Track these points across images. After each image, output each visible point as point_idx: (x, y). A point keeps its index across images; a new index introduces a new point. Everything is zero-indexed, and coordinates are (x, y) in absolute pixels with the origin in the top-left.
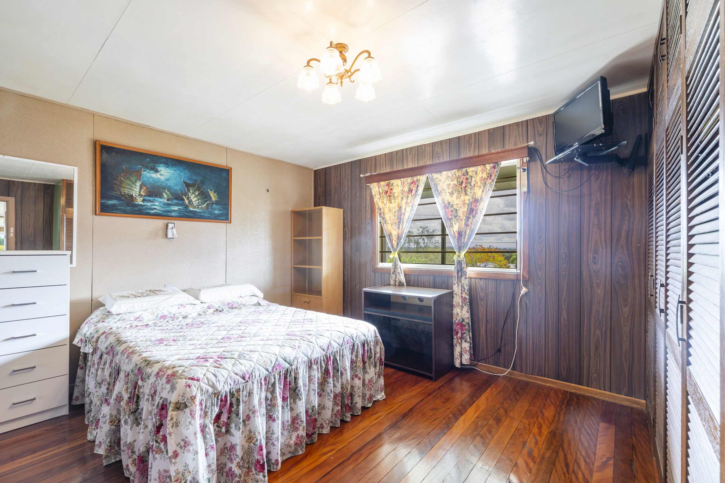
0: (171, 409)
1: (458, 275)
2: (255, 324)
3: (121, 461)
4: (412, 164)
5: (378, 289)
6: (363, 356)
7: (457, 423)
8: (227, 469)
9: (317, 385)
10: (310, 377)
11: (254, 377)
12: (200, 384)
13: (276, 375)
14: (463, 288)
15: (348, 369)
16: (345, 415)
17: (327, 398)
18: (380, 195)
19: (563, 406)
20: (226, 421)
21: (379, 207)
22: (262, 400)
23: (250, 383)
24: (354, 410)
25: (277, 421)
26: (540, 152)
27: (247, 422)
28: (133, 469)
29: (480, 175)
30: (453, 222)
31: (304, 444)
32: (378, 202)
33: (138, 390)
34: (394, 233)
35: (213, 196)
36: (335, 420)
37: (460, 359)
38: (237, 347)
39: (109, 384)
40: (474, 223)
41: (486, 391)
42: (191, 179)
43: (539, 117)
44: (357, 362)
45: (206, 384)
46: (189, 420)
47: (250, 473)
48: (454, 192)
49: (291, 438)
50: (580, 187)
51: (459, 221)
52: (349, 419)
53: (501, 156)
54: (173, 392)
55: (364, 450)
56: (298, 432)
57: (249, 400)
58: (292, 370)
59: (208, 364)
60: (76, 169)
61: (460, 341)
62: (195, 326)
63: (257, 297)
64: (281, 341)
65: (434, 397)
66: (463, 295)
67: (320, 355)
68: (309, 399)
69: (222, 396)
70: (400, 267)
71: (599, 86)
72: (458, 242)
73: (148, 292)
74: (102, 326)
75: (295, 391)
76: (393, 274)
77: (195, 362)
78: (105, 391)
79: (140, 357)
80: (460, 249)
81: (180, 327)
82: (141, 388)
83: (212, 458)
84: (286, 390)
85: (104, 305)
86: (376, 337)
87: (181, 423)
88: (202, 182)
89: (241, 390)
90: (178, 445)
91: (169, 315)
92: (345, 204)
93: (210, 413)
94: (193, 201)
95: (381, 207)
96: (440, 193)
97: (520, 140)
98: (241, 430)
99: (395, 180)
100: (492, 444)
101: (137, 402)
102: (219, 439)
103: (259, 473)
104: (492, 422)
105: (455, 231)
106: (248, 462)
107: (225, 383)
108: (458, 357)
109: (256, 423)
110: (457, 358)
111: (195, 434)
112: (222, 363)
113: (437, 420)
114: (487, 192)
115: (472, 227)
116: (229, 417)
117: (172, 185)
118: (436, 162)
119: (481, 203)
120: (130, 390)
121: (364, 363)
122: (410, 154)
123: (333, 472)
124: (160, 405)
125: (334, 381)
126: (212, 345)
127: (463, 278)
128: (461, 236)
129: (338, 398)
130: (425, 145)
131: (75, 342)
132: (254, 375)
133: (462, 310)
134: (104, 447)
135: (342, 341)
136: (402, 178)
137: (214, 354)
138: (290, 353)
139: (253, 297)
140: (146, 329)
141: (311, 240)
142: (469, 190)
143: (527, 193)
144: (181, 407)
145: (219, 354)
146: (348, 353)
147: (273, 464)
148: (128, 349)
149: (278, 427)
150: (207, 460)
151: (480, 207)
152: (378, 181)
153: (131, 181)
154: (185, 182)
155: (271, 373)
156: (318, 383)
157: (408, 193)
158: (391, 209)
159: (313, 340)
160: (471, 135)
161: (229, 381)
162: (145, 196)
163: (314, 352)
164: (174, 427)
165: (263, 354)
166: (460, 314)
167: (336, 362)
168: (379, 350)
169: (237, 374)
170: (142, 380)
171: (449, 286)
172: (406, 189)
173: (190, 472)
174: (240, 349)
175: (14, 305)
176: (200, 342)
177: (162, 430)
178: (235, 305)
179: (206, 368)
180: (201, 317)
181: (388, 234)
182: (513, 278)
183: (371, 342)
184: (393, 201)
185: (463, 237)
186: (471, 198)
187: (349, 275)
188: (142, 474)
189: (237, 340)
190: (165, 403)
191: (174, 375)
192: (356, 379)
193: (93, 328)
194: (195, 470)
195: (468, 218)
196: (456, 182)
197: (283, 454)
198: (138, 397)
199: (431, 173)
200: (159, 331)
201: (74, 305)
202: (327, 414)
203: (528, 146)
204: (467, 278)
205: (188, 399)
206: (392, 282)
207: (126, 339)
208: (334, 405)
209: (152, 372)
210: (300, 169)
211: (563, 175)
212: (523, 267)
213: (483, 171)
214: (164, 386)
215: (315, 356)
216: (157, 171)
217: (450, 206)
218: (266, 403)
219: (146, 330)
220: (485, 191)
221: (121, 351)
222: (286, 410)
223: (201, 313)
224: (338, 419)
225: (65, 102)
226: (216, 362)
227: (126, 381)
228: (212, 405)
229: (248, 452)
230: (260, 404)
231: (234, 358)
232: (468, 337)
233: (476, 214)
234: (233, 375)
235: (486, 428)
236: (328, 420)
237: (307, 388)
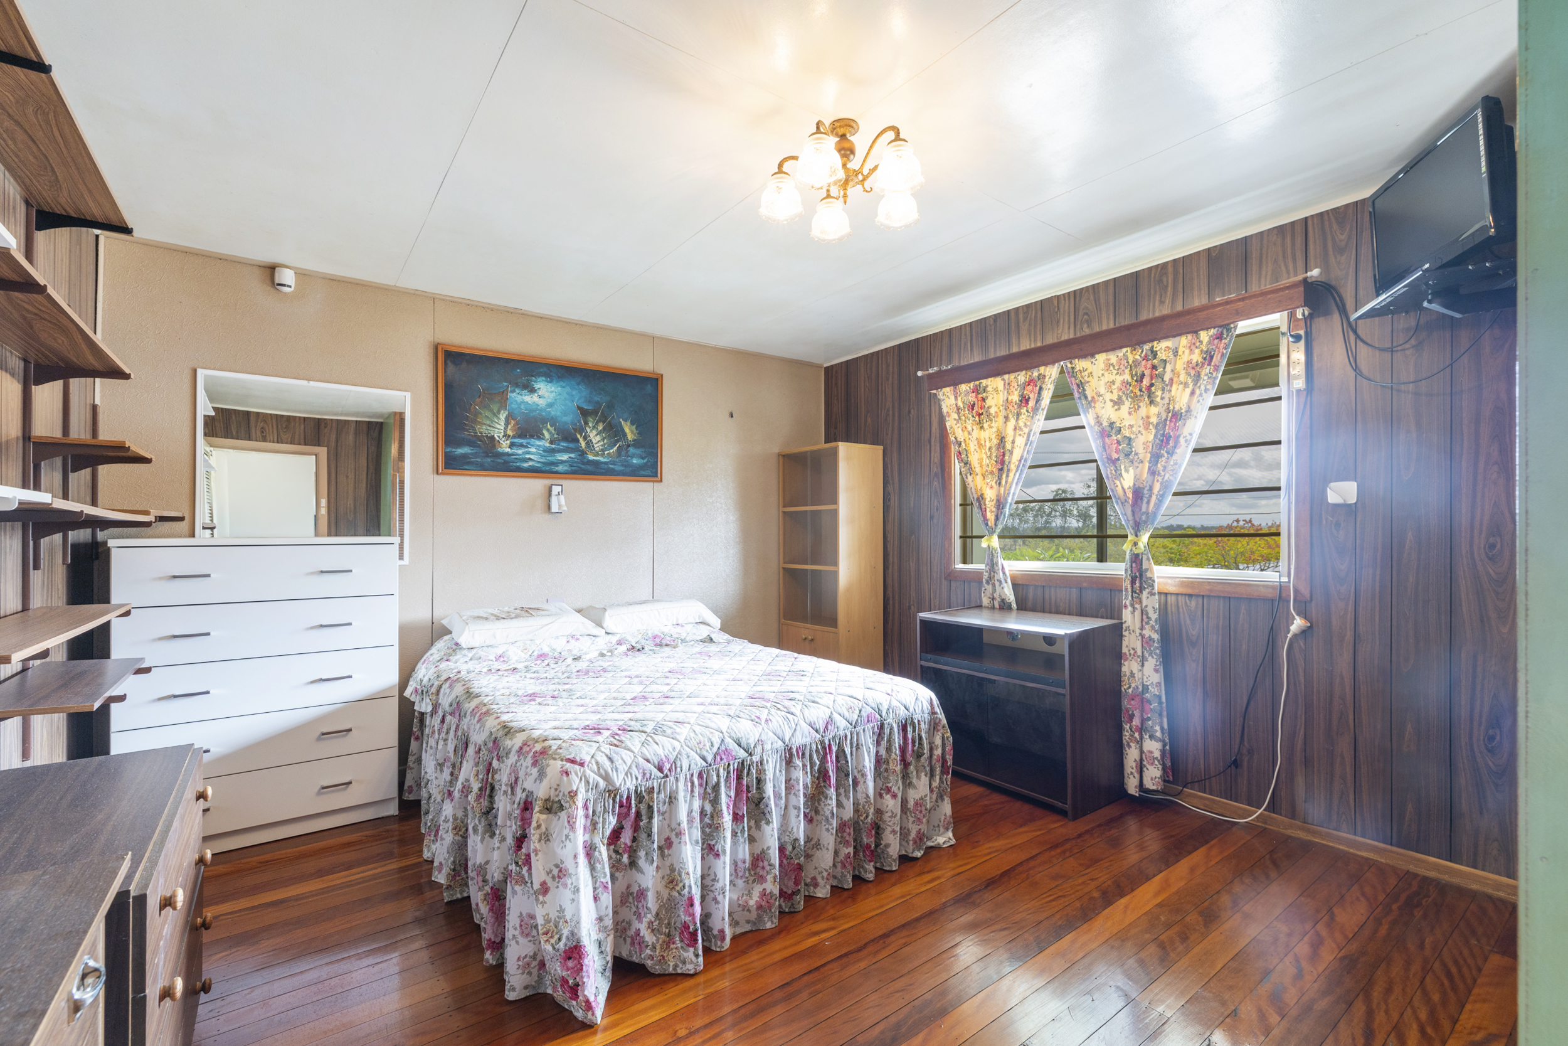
0: (537, 809)
1: (1132, 587)
2: (696, 676)
3: (469, 897)
4: (1028, 342)
5: (954, 615)
6: (903, 750)
7: (1107, 910)
8: (632, 932)
9: (802, 799)
10: (788, 781)
11: (679, 769)
12: (584, 771)
13: (721, 770)
14: (1144, 617)
15: (868, 773)
16: (863, 867)
17: (824, 828)
18: (959, 413)
19: (1394, 907)
20: (629, 844)
21: (956, 438)
22: (694, 813)
23: (672, 778)
24: (882, 860)
25: (722, 857)
26: (1342, 291)
27: (666, 851)
28: (484, 909)
29: (1185, 356)
30: (1122, 467)
31: (775, 911)
32: (955, 427)
33: (493, 776)
34: (990, 495)
35: (630, 432)
36: (842, 873)
37: (1137, 776)
38: (652, 714)
39: (454, 766)
40: (1169, 468)
41: (1195, 853)
42: (590, 402)
43: (1338, 208)
44: (890, 762)
45: (595, 773)
46: (566, 832)
47: (672, 946)
48: (1124, 398)
49: (750, 894)
50: (1448, 370)
51: (1136, 464)
52: (870, 876)
53: (1237, 310)
54: (541, 780)
55: (892, 938)
56: (764, 886)
57: (671, 810)
58: (753, 763)
59: (600, 738)
60: (408, 395)
61: (1137, 735)
62: (591, 674)
63: (709, 625)
64: (734, 708)
65: (1064, 852)
66: (1144, 632)
67: (809, 740)
68: (786, 824)
69: (621, 797)
70: (1003, 568)
71: (1480, 120)
72: (1133, 511)
73: (518, 611)
74: (449, 668)
75: (758, 804)
76: (988, 582)
77: (579, 733)
78: (449, 778)
79: (498, 721)
80: (1137, 529)
81: (566, 675)
82: (496, 773)
83: (605, 906)
84: (741, 800)
85: (451, 633)
86: (933, 713)
87: (554, 836)
88: (610, 406)
89: (656, 790)
90: (548, 874)
91: (551, 654)
92: (887, 434)
93: (600, 825)
94: (594, 441)
95: (961, 438)
96: (1091, 403)
97: (1286, 267)
98: (655, 864)
99: (990, 379)
100: (1184, 963)
101: (491, 796)
102: (617, 874)
103: (687, 948)
104: (1193, 918)
105: (1126, 487)
106: (669, 924)
107: (626, 774)
108: (1133, 771)
109: (683, 855)
110: (1132, 773)
111: (575, 857)
112: (624, 739)
113: (1063, 900)
114: (1201, 395)
115: (1166, 478)
116: (634, 837)
117: (559, 413)
118: (1083, 334)
119: (1188, 422)
120: (481, 777)
121: (906, 764)
122: (1025, 319)
123: (826, 968)
124: (522, 802)
125: (838, 795)
126: (612, 708)
127: (1145, 593)
128: (1142, 499)
129: (848, 830)
130: (1058, 297)
131: (407, 693)
132: (678, 765)
133: (1143, 665)
134: (446, 870)
135: (856, 717)
136: (1005, 373)
137: (613, 723)
138: (749, 732)
139: (702, 626)
140: (513, 676)
141: (819, 512)
142: (1159, 393)
143: (1305, 393)
144: (554, 808)
145: (621, 723)
146: (869, 741)
147: (715, 937)
148: (480, 707)
149: (724, 868)
150: (597, 907)
151: (1185, 431)
152: (955, 384)
153: (491, 411)
154: (579, 408)
155: (710, 765)
156: (805, 795)
157: (1020, 406)
158: (983, 442)
159: (796, 710)
160: (1165, 265)
161: (634, 771)
162: (514, 437)
163: (797, 732)
164: (543, 842)
165: (698, 729)
166: (1138, 675)
167: (843, 758)
168: (942, 742)
169: (648, 761)
170: (498, 760)
171: (1114, 612)
172: (1015, 398)
173: (566, 922)
174: (659, 717)
175: (322, 626)
176: (595, 702)
177: (524, 845)
178: (667, 640)
179: (595, 745)
180: (604, 659)
181: (976, 497)
182: (1270, 593)
183: (922, 723)
184: (986, 425)
185: (1145, 500)
186: (1162, 410)
187: (896, 585)
188: (497, 918)
189: (657, 702)
190: (530, 800)
191: (544, 752)
192: (888, 797)
193: (433, 670)
194: (575, 919)
195: (1156, 457)
196: (1127, 377)
197: (734, 923)
198: (492, 788)
199: (1071, 358)
200: (533, 681)
201: (405, 631)
202: (825, 859)
203: (1305, 279)
204: (1154, 594)
205: (564, 795)
206: (985, 601)
207: (479, 690)
208: (840, 843)
209: (512, 746)
210: (796, 367)
211: (1401, 342)
212: (1296, 568)
213: (1193, 347)
214: (528, 770)
215: (798, 741)
216: (532, 391)
217: (1114, 431)
218: (701, 820)
219: (512, 678)
220: (1198, 392)
221: (471, 709)
222: (742, 840)
223: (605, 652)
224: (849, 872)
225: (392, 283)
226: (613, 736)
227: (477, 760)
228: (605, 811)
229: (668, 907)
230: (690, 821)
231: (645, 732)
232: (1157, 728)
233: (1175, 447)
234: (641, 761)
235: (1176, 929)
236: (826, 871)
237: (783, 801)
